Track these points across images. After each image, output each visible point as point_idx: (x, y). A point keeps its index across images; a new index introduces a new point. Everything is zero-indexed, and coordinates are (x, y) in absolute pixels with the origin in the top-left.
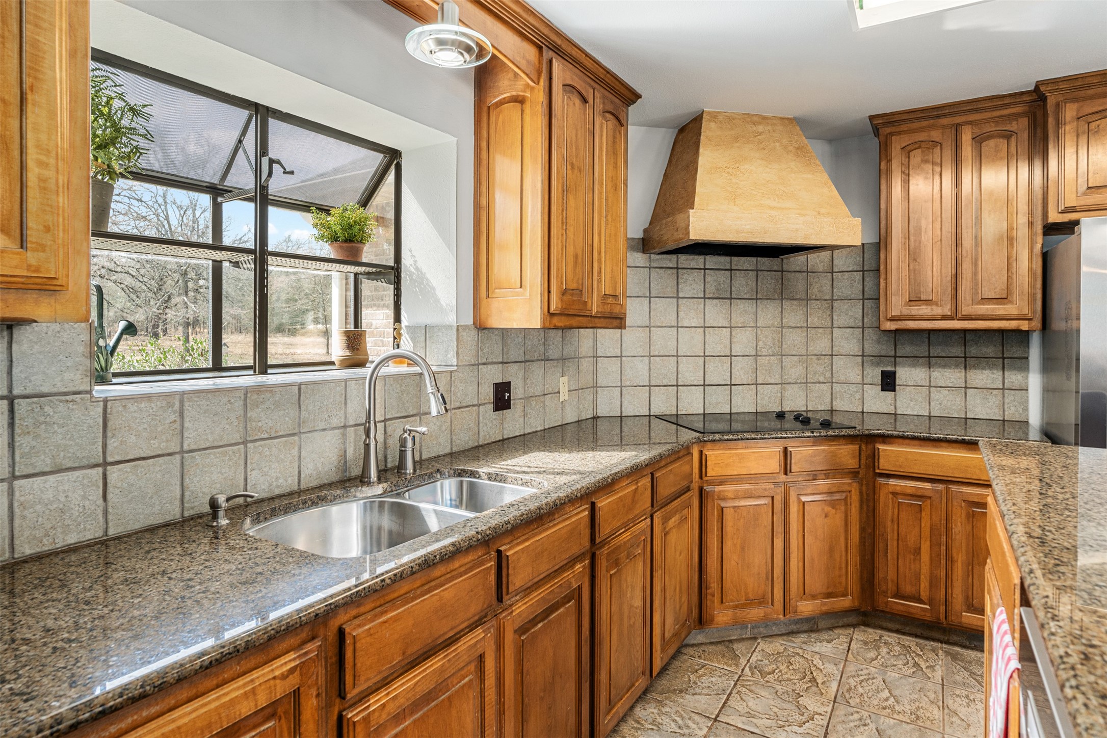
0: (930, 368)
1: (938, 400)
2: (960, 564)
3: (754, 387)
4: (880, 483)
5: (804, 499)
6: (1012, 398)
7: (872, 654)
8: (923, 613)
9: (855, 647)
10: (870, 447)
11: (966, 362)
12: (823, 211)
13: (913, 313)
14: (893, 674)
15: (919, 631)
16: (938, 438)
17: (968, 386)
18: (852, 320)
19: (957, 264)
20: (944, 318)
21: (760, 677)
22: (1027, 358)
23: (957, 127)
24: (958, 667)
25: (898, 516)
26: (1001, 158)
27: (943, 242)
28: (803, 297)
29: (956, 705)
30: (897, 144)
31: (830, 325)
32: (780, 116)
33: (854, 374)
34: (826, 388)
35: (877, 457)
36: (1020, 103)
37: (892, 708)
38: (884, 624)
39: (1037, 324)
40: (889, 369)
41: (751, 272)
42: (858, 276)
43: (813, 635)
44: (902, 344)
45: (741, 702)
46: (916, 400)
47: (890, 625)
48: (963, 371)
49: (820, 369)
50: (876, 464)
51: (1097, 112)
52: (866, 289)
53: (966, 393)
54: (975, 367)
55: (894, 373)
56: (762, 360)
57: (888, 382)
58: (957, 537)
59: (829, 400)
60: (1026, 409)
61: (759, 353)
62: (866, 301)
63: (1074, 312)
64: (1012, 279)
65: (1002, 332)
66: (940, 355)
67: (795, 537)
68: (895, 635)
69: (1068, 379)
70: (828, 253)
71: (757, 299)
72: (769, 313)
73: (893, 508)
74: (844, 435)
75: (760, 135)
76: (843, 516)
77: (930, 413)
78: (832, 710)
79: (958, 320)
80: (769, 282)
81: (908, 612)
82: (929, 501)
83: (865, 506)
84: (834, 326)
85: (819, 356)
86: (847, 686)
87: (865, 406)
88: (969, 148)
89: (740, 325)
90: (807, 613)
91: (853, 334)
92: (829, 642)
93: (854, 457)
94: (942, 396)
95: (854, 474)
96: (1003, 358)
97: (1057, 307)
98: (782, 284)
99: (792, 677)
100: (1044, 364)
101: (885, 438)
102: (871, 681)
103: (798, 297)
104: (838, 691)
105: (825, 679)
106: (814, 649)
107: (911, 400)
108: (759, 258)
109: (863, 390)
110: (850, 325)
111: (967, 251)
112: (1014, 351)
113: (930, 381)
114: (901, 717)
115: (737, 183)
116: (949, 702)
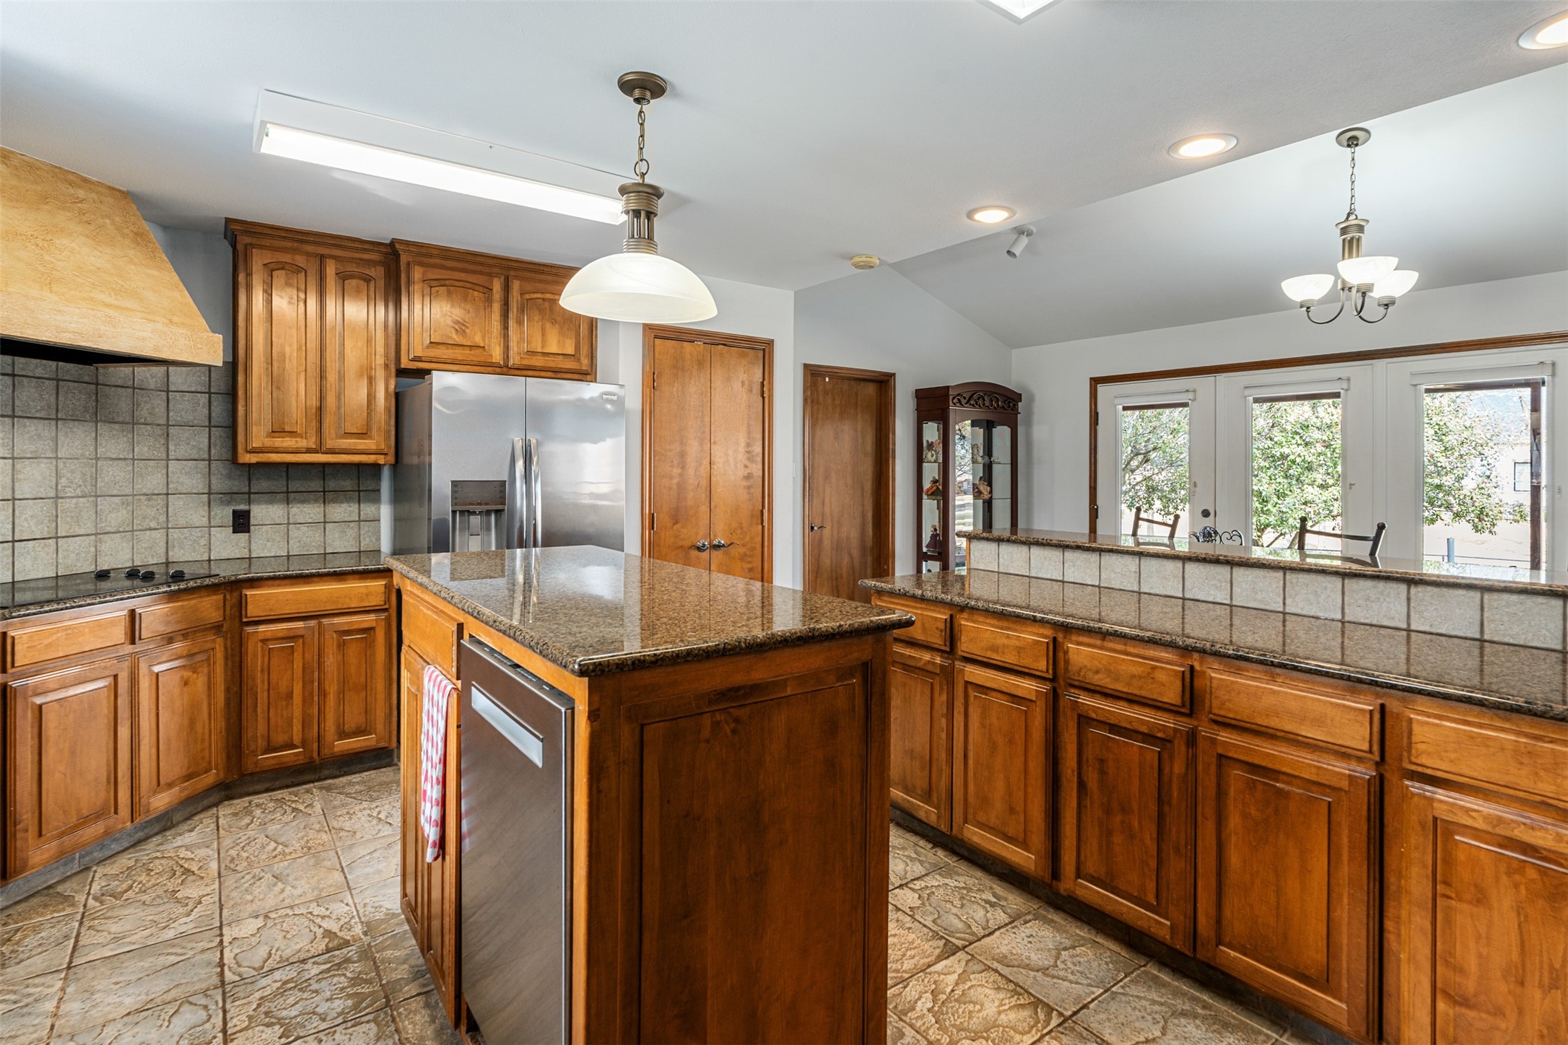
0: (288, 504)
1: (296, 538)
2: (332, 696)
3: (52, 542)
4: (248, 633)
5: (156, 669)
6: (366, 529)
7: (247, 820)
8: (296, 758)
9: (225, 822)
10: (236, 594)
11: (326, 497)
12: (175, 319)
13: (277, 445)
14: (274, 827)
15: (289, 781)
16: (311, 573)
17: (327, 520)
18: (195, 451)
19: (322, 398)
20: (309, 451)
21: (114, 900)
22: (379, 490)
23: (322, 258)
24: (334, 795)
25: (269, 664)
26: (362, 300)
27: (308, 373)
28: (127, 420)
29: (340, 823)
30: (258, 260)
31: (164, 456)
32: (108, 184)
33: (198, 516)
34: (159, 535)
35: (244, 605)
36: (377, 251)
37: (284, 853)
38: (251, 789)
39: (391, 459)
40: (243, 507)
41: (47, 382)
42: (203, 399)
43: (168, 833)
44: (258, 479)
45: (99, 934)
46: (274, 540)
47: (258, 787)
48: (322, 505)
49: (151, 512)
50: (244, 612)
51: (437, 280)
52: (213, 415)
53: (325, 528)
54: (334, 501)
55: (248, 512)
56: (64, 504)
57: (241, 523)
58: (329, 669)
59: (163, 550)
60: (378, 539)
61: (61, 495)
62: (213, 429)
63: (426, 449)
64: (371, 416)
65: (359, 466)
66: (299, 490)
67: (146, 718)
68: (265, 795)
69: (420, 506)
70: (163, 369)
71: (57, 419)
72: (75, 441)
73: (263, 656)
74: (207, 585)
75: (81, 202)
76: (206, 678)
77: (288, 552)
78: (220, 885)
79: (322, 453)
80: (76, 398)
81: (281, 763)
82: (301, 640)
83: (230, 664)
84: (170, 457)
85: (150, 496)
86: (229, 858)
87: (212, 553)
88: (333, 283)
89: (29, 455)
90: (162, 808)
91: (197, 467)
92: (191, 831)
93: (218, 609)
94: (301, 533)
95: (217, 628)
96: (359, 491)
97: (409, 443)
98: (97, 401)
99: (158, 881)
100: (395, 495)
101: (254, 582)
102: (253, 843)
103: (121, 419)
104: (219, 867)
105: (201, 864)
106: (175, 845)
107: (268, 541)
108: (60, 363)
109: (210, 534)
110: (192, 457)
111: (331, 385)
112: (367, 484)
113: (288, 519)
114: (294, 856)
115: (52, 263)
116: (334, 824)
